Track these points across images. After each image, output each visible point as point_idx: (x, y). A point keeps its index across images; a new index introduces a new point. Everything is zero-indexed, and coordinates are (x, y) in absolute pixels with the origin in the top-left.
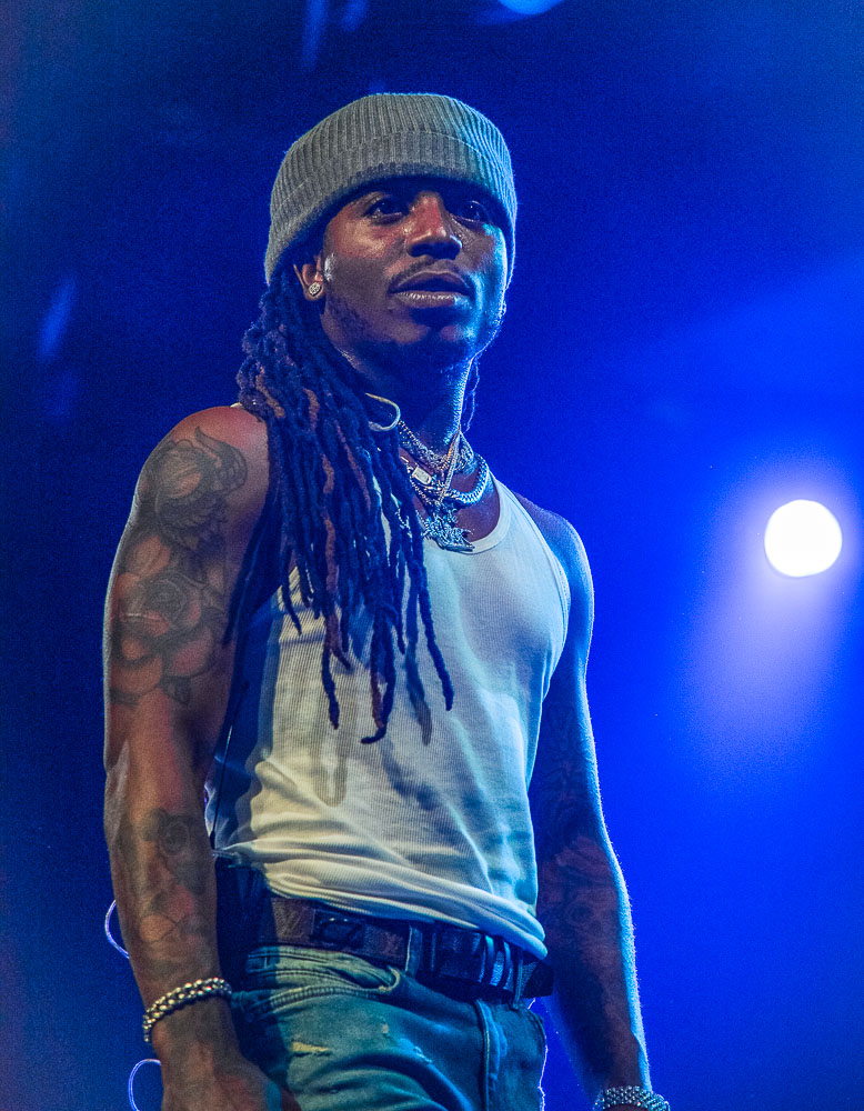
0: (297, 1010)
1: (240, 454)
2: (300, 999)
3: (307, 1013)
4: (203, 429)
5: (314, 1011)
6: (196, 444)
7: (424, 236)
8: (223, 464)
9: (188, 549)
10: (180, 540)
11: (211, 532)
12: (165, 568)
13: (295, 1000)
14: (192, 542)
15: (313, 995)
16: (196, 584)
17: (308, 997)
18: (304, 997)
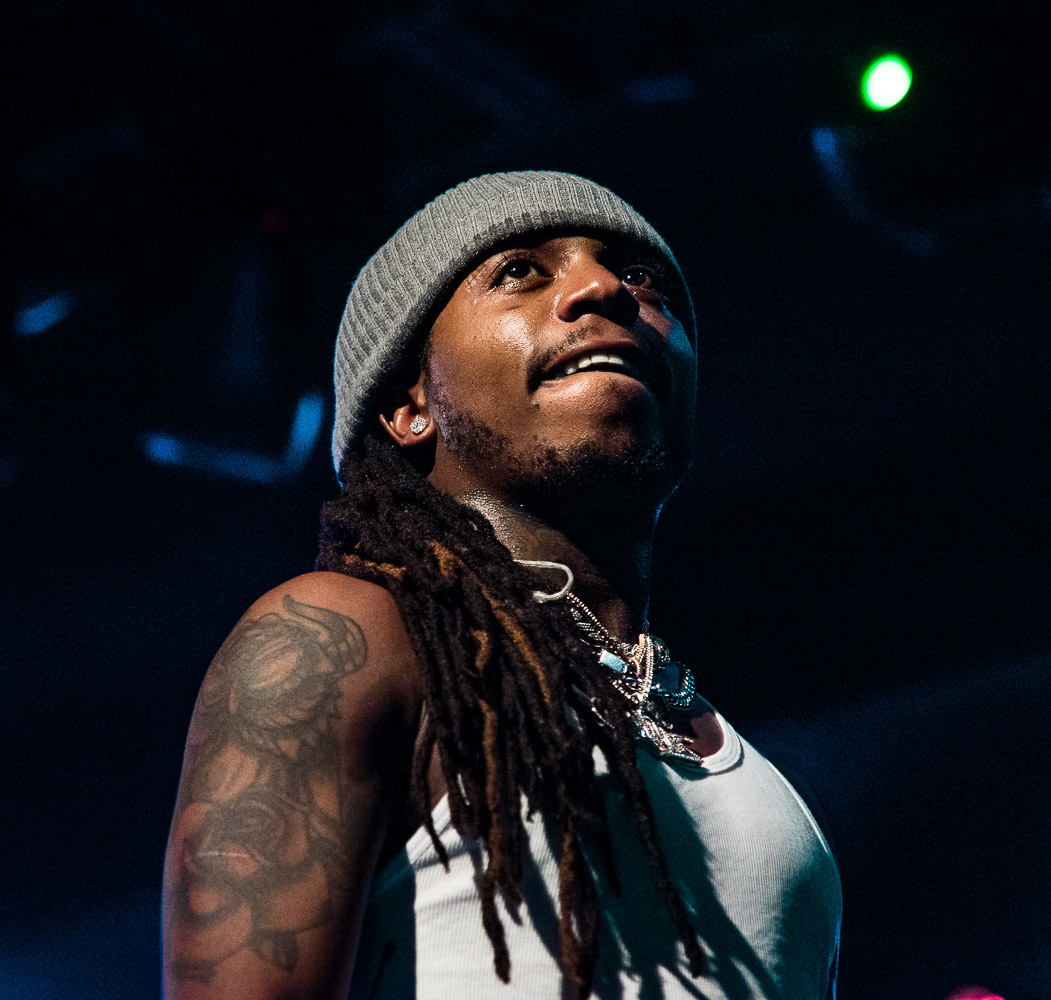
1: (352, 621)
4: (296, 597)
6: (287, 616)
7: (587, 289)
8: (331, 636)
9: (284, 756)
10: (271, 745)
11: (317, 731)
12: (252, 785)
14: (289, 746)
16: (297, 806)
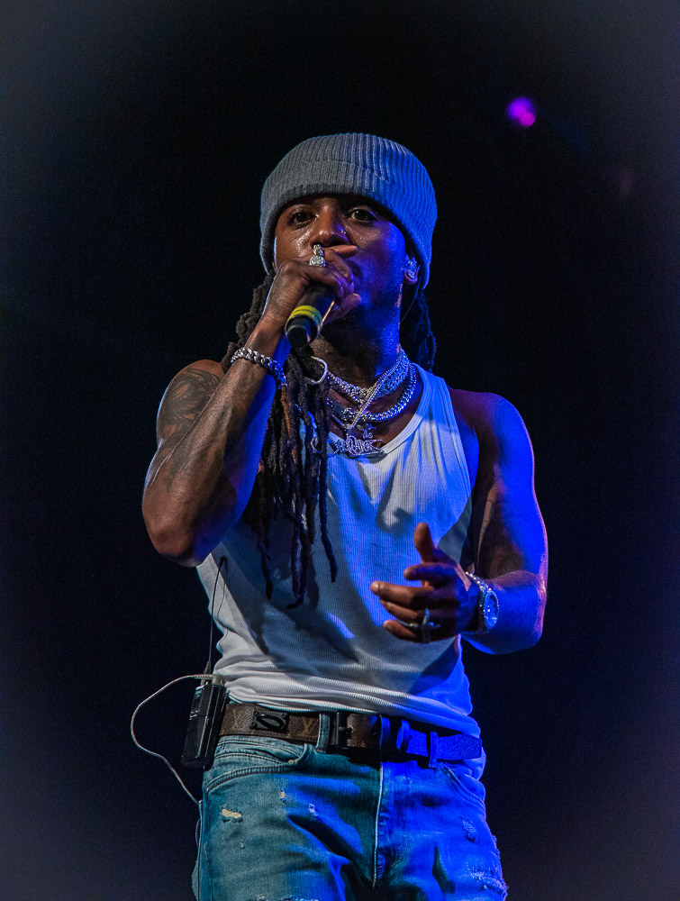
0: (227, 786)
2: (230, 779)
3: (232, 788)
5: (237, 787)
13: (227, 780)
15: (237, 776)
17: (234, 777)
18: (232, 778)
